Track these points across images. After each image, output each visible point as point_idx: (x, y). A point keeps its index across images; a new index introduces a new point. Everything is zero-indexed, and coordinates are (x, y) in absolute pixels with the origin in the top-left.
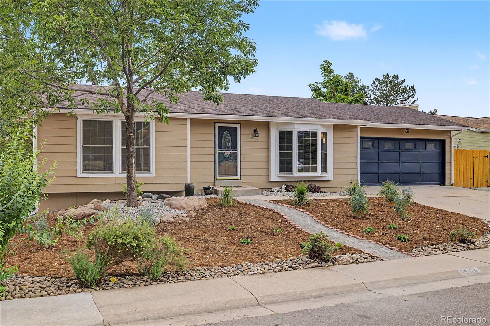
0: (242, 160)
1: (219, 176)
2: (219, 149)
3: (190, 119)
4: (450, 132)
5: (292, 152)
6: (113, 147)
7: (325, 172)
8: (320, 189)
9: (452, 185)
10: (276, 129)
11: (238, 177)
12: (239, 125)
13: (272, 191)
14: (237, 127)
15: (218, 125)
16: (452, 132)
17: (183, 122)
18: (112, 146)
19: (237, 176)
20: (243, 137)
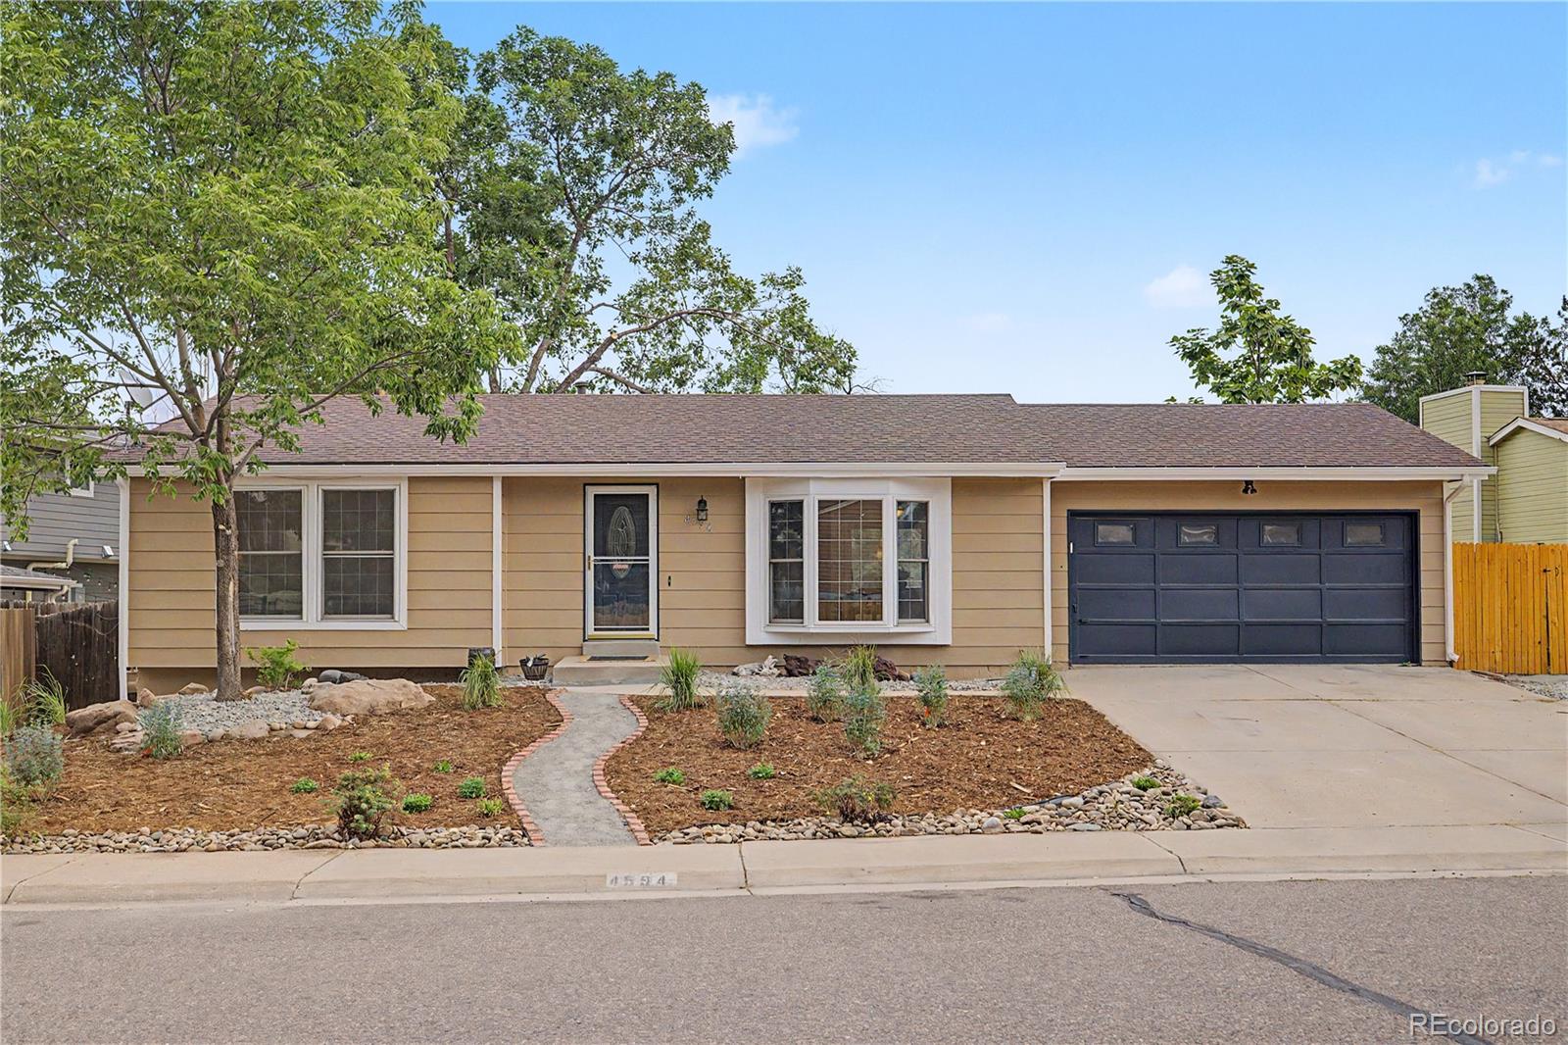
0: (664, 585)
1: (595, 630)
2: (595, 555)
3: (503, 477)
4: (1438, 485)
5: (802, 563)
6: (301, 554)
7: (923, 620)
8: (894, 669)
9: (1451, 663)
10: (762, 497)
11: (653, 632)
12: (654, 488)
13: (734, 674)
14: (648, 495)
15: (592, 491)
16: (1445, 484)
17: (482, 487)
18: (299, 552)
19: (648, 629)
20: (664, 522)
